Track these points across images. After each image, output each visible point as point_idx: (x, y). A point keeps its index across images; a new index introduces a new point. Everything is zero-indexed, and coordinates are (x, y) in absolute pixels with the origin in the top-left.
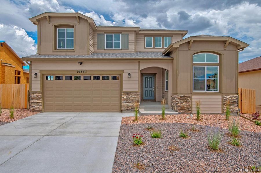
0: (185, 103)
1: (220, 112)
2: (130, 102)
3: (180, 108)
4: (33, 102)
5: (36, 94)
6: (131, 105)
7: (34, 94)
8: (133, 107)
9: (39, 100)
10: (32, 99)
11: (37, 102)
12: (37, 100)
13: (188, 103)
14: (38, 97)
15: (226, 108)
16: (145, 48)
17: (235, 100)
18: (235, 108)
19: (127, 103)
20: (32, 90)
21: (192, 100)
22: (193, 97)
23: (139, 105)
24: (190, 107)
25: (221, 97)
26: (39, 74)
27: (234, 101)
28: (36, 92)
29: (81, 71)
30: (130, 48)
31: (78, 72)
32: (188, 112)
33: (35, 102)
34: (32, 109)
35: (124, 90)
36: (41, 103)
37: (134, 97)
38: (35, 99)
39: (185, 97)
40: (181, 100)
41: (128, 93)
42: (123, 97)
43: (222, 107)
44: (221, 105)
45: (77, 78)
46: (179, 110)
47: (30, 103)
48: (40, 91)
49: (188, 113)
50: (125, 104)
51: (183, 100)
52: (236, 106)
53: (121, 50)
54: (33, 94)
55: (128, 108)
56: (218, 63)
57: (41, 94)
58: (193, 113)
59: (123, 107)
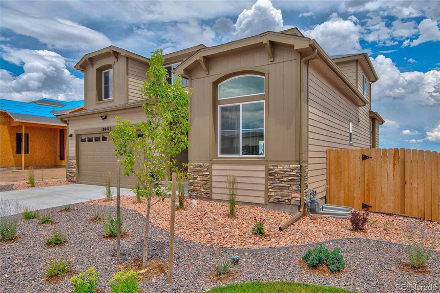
0: (199, 179)
1: (262, 201)
3: (193, 187)
13: (205, 179)
15: (273, 194)
17: (293, 176)
18: (293, 195)
21: (211, 172)
22: (214, 167)
24: (207, 186)
25: (263, 168)
27: (291, 180)
32: (204, 196)
39: (201, 166)
40: (195, 173)
43: (265, 191)
44: (264, 186)
46: (191, 192)
49: (205, 198)
51: (197, 173)
52: (296, 191)
56: (264, 92)
58: (213, 198)
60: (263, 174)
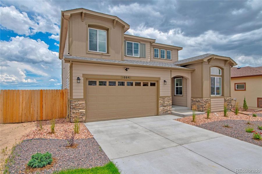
2: (166, 106)
4: (75, 111)
5: (78, 102)
6: (166, 108)
7: (76, 102)
8: (167, 110)
9: (82, 109)
10: (74, 108)
11: (80, 111)
12: (80, 109)
14: (81, 105)
16: (154, 58)
18: (230, 107)
19: (163, 106)
20: (74, 97)
21: (210, 102)
23: (171, 108)
24: (210, 107)
26: (82, 79)
28: (79, 100)
29: (126, 77)
30: (146, 57)
31: (123, 78)
33: (78, 111)
34: (73, 119)
35: (161, 95)
36: (84, 112)
37: (168, 101)
38: (77, 108)
39: (207, 100)
40: (206, 103)
41: (164, 98)
42: (161, 101)
44: (224, 105)
45: (122, 84)
47: (72, 113)
48: (83, 98)
50: (162, 108)
53: (140, 58)
54: (74, 102)
55: (164, 112)
56: (221, 75)
57: (84, 102)
59: (160, 110)
60: (223, 101)
